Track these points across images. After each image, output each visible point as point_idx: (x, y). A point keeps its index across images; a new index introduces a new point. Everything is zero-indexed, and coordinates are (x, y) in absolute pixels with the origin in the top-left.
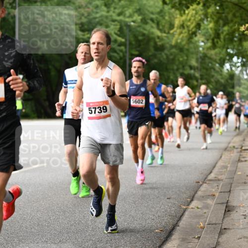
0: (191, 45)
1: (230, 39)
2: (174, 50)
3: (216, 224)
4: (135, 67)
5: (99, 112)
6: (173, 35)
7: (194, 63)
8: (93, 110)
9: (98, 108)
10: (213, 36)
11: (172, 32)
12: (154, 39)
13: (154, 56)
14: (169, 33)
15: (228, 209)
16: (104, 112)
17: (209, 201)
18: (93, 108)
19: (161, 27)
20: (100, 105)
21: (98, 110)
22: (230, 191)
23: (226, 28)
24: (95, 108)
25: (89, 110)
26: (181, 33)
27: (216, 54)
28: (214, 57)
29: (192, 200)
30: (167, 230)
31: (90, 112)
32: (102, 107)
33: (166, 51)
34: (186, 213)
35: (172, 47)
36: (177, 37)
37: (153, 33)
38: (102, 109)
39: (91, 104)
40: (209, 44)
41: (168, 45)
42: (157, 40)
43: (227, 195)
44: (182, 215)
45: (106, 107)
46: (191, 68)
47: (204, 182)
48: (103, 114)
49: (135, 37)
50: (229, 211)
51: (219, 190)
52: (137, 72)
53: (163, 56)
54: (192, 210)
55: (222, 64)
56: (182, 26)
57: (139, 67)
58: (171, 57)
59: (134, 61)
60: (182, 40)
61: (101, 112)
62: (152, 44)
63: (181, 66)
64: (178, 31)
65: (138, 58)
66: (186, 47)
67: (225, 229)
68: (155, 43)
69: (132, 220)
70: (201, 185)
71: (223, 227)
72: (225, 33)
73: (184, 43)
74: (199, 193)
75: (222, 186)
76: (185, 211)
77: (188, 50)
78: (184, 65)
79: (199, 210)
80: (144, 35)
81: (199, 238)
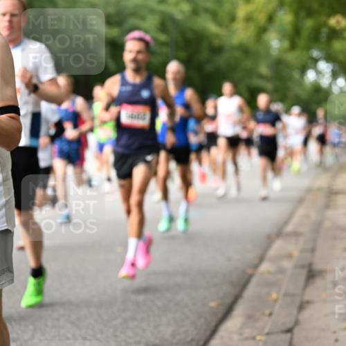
4: (131, 52)
7: (264, 70)
15: (312, 274)
34: (254, 281)
40: (286, 44)
44: (247, 283)
50: (312, 277)
57: (138, 52)
67: (307, 302)
70: (274, 241)
76: (250, 277)
79: (271, 276)
81: (270, 314)
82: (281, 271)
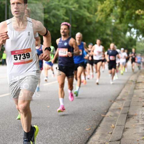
0: (107, 22)
1: (130, 18)
2: (97, 25)
3: (121, 125)
5: (23, 58)
6: (97, 16)
7: (109, 32)
8: (18, 57)
9: (23, 55)
10: (120, 16)
11: (96, 14)
12: (85, 18)
13: (86, 28)
14: (94, 14)
15: (129, 117)
16: (27, 58)
17: (117, 112)
18: (18, 55)
19: (90, 11)
20: (24, 52)
21: (22, 57)
22: (129, 106)
23: (128, 12)
24: (20, 55)
25: (15, 57)
26: (101, 14)
27: (122, 27)
28: (121, 28)
29: (107, 111)
30: (93, 129)
31: (16, 58)
32: (26, 54)
33: (93, 25)
34: (104, 119)
35: (96, 23)
36: (99, 17)
37: (85, 15)
38: (26, 56)
39: (16, 52)
40: (118, 21)
41: (93, 22)
42: (88, 19)
43: (127, 108)
44: (102, 120)
45: (29, 54)
46: (107, 35)
47: (114, 101)
48: (27, 59)
49: (75, 17)
50: (129, 118)
51: (123, 106)
52: (64, 32)
53: (91, 28)
54: (107, 117)
55: (125, 33)
56: (102, 11)
57: (65, 29)
58: (96, 29)
59: (62, 25)
60: (102, 19)
61: (25, 58)
62: (84, 21)
63: (101, 34)
64: (100, 13)
65: (64, 23)
66: (104, 23)
67: (127, 128)
68: (87, 20)
69: (73, 123)
70: (113, 103)
71: (125, 127)
72: (127, 15)
73: (103, 20)
74: (112, 108)
75: (125, 103)
76: (103, 117)
77: (105, 24)
78: (103, 33)
79: (112, 117)
80: (80, 16)
81: (111, 133)
82: (116, 115)
